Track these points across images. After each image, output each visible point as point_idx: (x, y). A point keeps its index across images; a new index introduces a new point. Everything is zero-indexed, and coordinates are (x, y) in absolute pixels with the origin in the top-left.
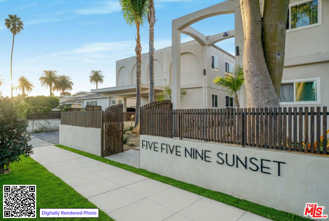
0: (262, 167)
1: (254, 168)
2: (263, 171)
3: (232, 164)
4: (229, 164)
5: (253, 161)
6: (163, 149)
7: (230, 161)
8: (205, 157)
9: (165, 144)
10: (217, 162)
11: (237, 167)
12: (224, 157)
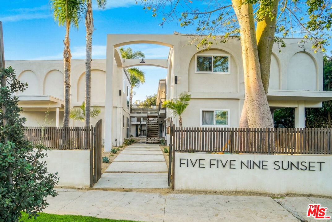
0: (310, 167)
1: (304, 168)
2: (310, 169)
3: (287, 168)
4: (285, 169)
5: (303, 164)
6: (212, 164)
7: (285, 166)
8: (263, 166)
9: (215, 160)
10: (274, 168)
11: (291, 169)
12: (280, 164)
